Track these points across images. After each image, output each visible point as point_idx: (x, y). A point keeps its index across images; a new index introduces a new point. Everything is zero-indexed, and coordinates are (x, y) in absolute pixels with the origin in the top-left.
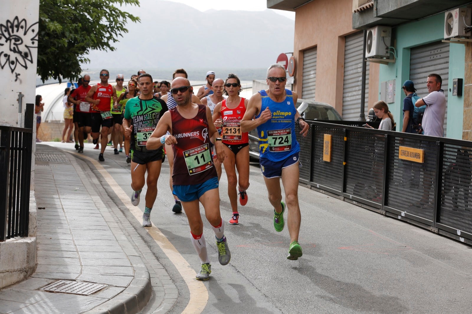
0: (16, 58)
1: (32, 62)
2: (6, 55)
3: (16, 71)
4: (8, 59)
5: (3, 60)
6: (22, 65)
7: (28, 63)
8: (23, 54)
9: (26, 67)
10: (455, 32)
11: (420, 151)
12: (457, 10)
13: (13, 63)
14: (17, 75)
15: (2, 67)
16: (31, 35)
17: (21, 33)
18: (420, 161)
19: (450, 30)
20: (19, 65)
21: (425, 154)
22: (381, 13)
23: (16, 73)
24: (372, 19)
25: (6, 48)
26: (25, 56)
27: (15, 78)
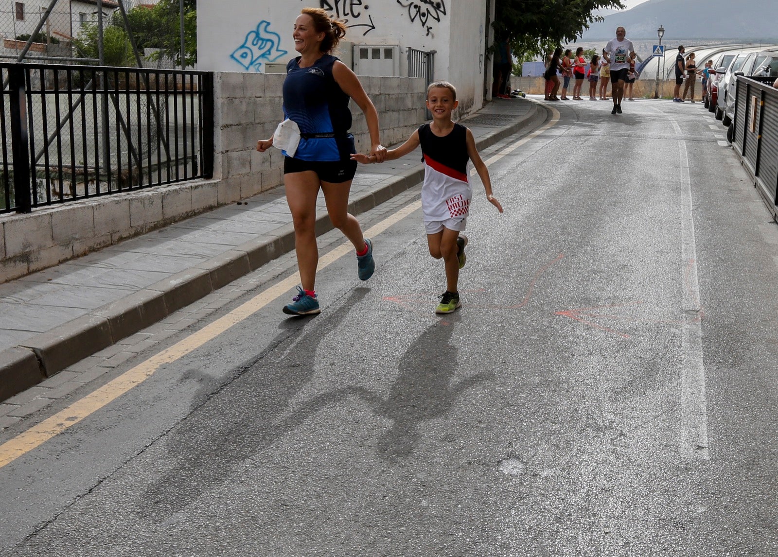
0: (427, 9)
1: (445, 13)
2: (416, 7)
3: (428, 24)
4: (419, 11)
5: (413, 11)
6: (434, 18)
7: (441, 15)
8: (435, 5)
9: (438, 20)
13: (424, 15)
14: (429, 29)
15: (412, 20)
20: (431, 17)
23: (427, 27)
26: (438, 7)
27: (427, 32)
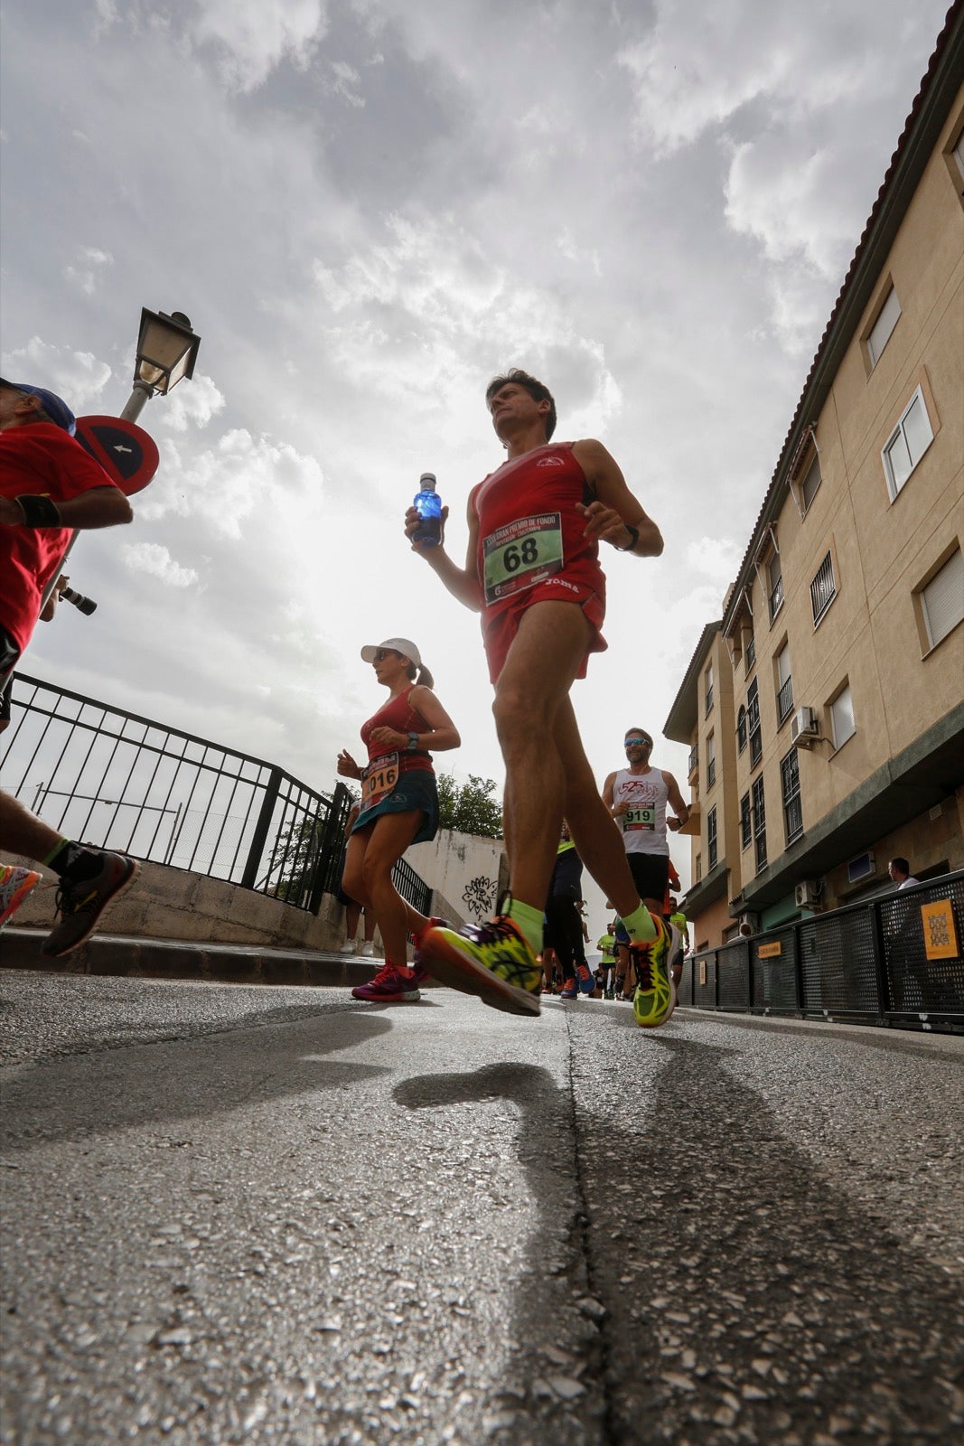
3: (480, 913)
5: (472, 905)
10: (805, 899)
11: (778, 944)
12: (805, 883)
16: (491, 889)
17: (485, 888)
18: (779, 953)
19: (800, 900)
21: (782, 945)
22: (748, 897)
24: (742, 906)
25: (474, 897)
26: (487, 903)
